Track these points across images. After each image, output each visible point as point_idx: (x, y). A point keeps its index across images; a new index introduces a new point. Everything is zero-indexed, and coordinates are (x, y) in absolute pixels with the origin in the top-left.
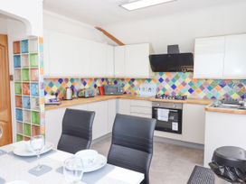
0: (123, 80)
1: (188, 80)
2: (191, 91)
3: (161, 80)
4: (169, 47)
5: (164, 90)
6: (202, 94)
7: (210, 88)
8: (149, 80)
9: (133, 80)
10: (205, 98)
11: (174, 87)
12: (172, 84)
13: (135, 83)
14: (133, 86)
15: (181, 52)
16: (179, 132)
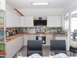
0: (22, 28)
1: (44, 28)
2: (45, 31)
3: (36, 28)
4: (39, 18)
5: (37, 31)
6: (48, 32)
7: (50, 30)
8: (32, 28)
9: (26, 28)
10: (49, 33)
11: (40, 30)
12: (40, 29)
13: (27, 29)
14: (26, 30)
15: (42, 20)
16: (45, 43)
